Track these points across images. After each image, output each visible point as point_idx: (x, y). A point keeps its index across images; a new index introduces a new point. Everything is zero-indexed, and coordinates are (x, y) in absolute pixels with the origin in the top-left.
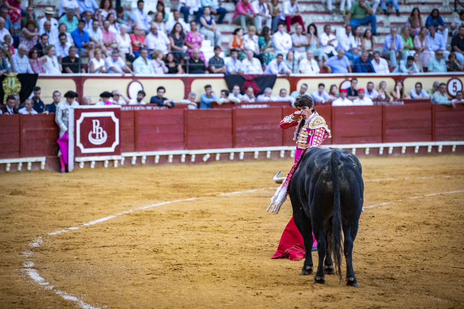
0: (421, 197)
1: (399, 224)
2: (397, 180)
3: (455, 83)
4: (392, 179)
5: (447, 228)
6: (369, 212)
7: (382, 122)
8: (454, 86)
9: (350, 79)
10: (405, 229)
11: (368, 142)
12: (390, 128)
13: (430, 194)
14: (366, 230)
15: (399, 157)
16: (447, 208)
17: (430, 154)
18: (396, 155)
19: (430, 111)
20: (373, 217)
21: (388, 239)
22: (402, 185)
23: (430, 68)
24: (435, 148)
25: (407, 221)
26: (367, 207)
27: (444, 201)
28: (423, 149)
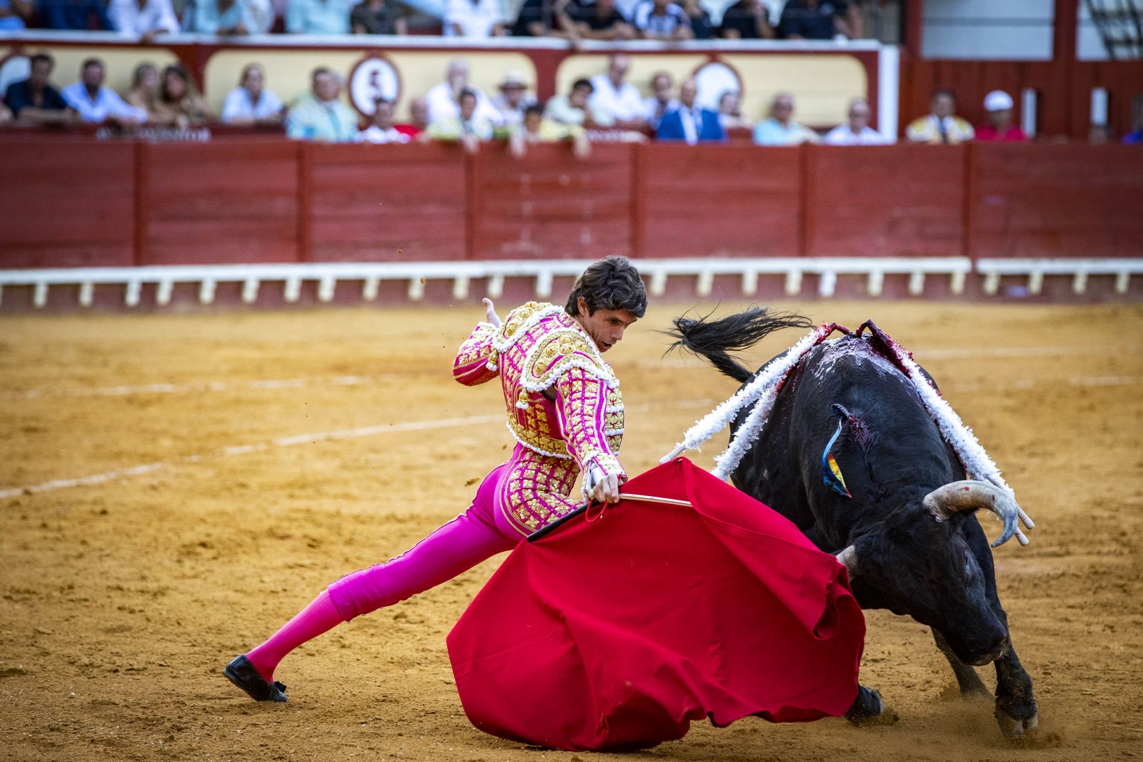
0: (262, 447)
1: (189, 537)
2: (183, 389)
3: (375, 74)
4: (168, 388)
5: (347, 550)
6: (91, 496)
7: (137, 196)
8: (374, 83)
9: (33, 51)
10: (208, 553)
11: (87, 261)
12: (165, 218)
13: (292, 437)
14: (80, 556)
15: (190, 314)
16: (346, 482)
18: (183, 306)
19: (292, 167)
20: (104, 512)
21: (153, 586)
22: (199, 408)
23: (295, 22)
24: (310, 286)
25: (215, 525)
26: (86, 481)
27: (337, 462)
28: (272, 291)
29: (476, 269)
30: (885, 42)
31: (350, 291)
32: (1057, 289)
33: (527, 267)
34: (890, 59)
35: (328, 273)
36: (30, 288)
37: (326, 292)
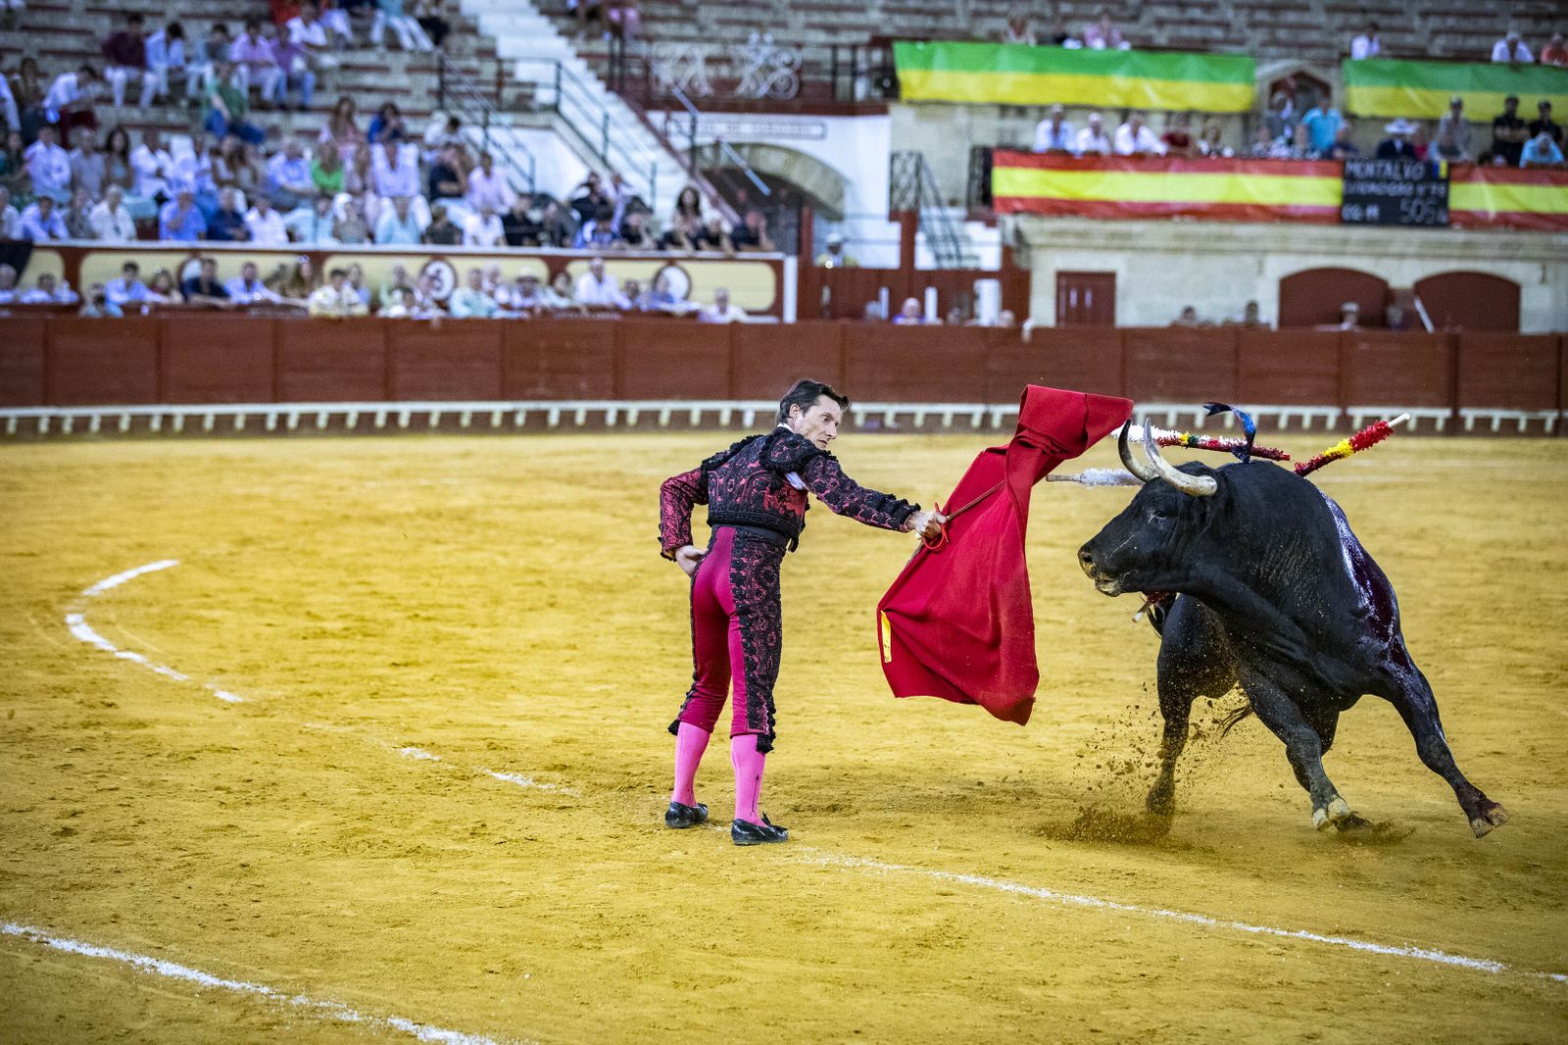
29: (508, 406)
30: (788, 254)
31: (419, 423)
32: (904, 424)
33: (543, 405)
34: (791, 265)
35: (405, 409)
37: (404, 421)
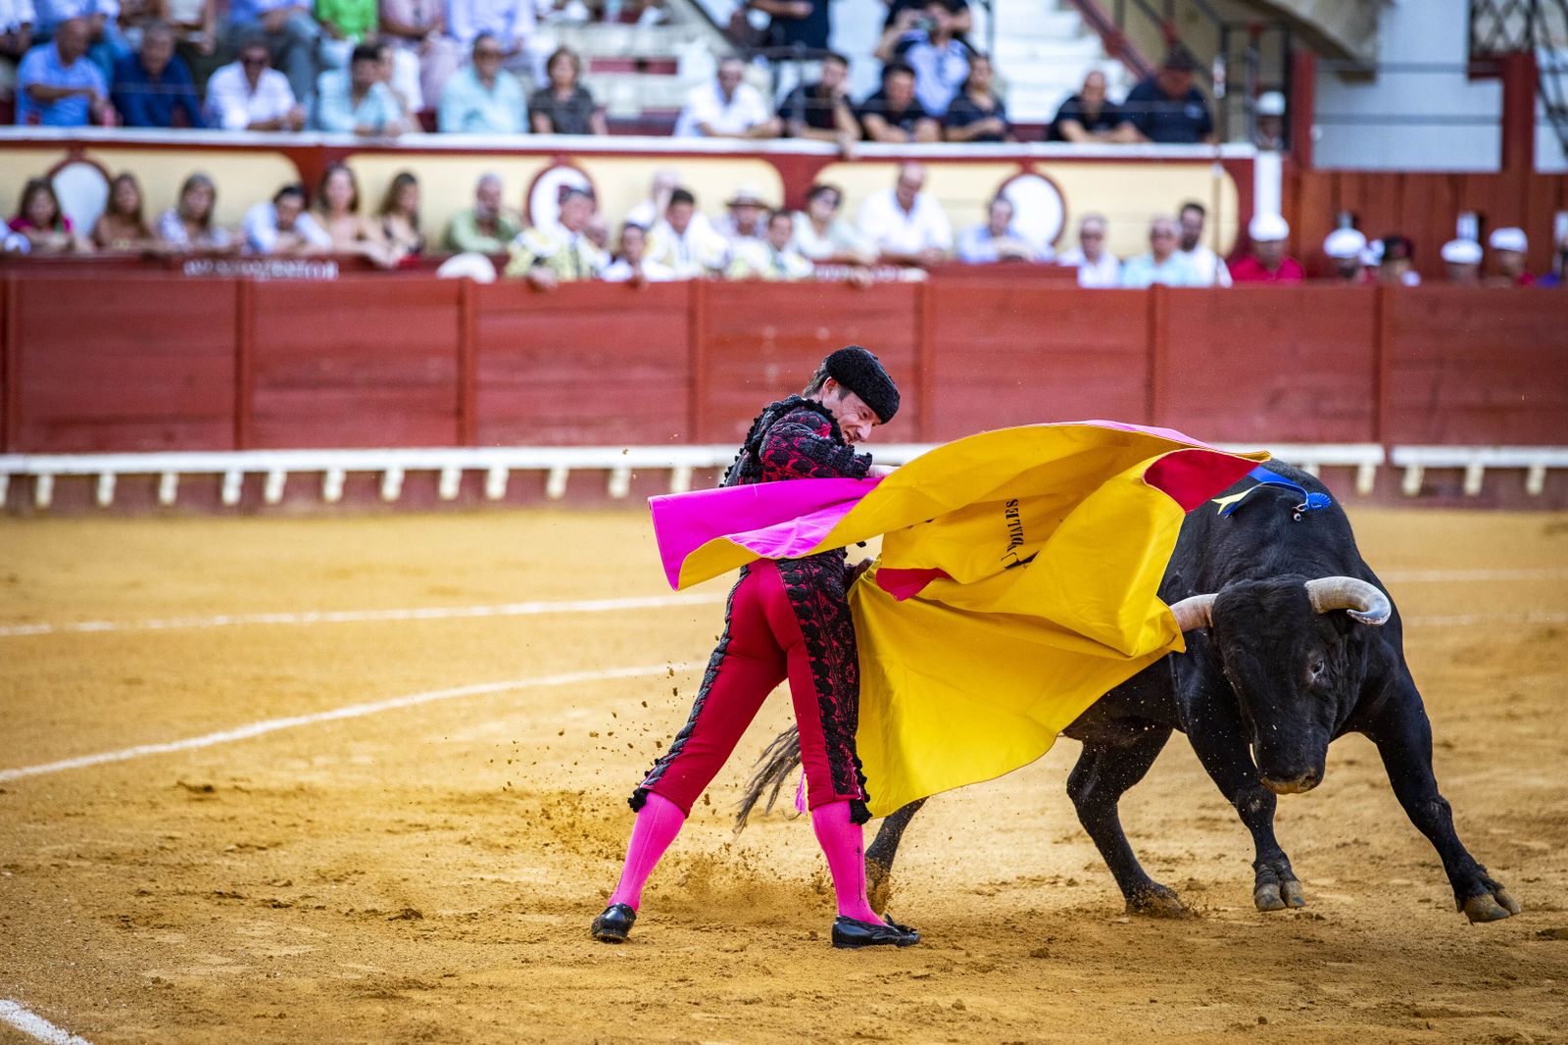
3: (563, 188)
7: (238, 353)
9: (96, 156)
11: (170, 443)
12: (275, 385)
13: (458, 685)
15: (310, 517)
17: (455, 506)
18: (300, 505)
19: (451, 313)
24: (474, 479)
28: (422, 485)
29: (703, 456)
31: (528, 486)
32: (1504, 489)
34: (1269, 169)
35: (499, 461)
36: (93, 478)
37: (496, 487)
